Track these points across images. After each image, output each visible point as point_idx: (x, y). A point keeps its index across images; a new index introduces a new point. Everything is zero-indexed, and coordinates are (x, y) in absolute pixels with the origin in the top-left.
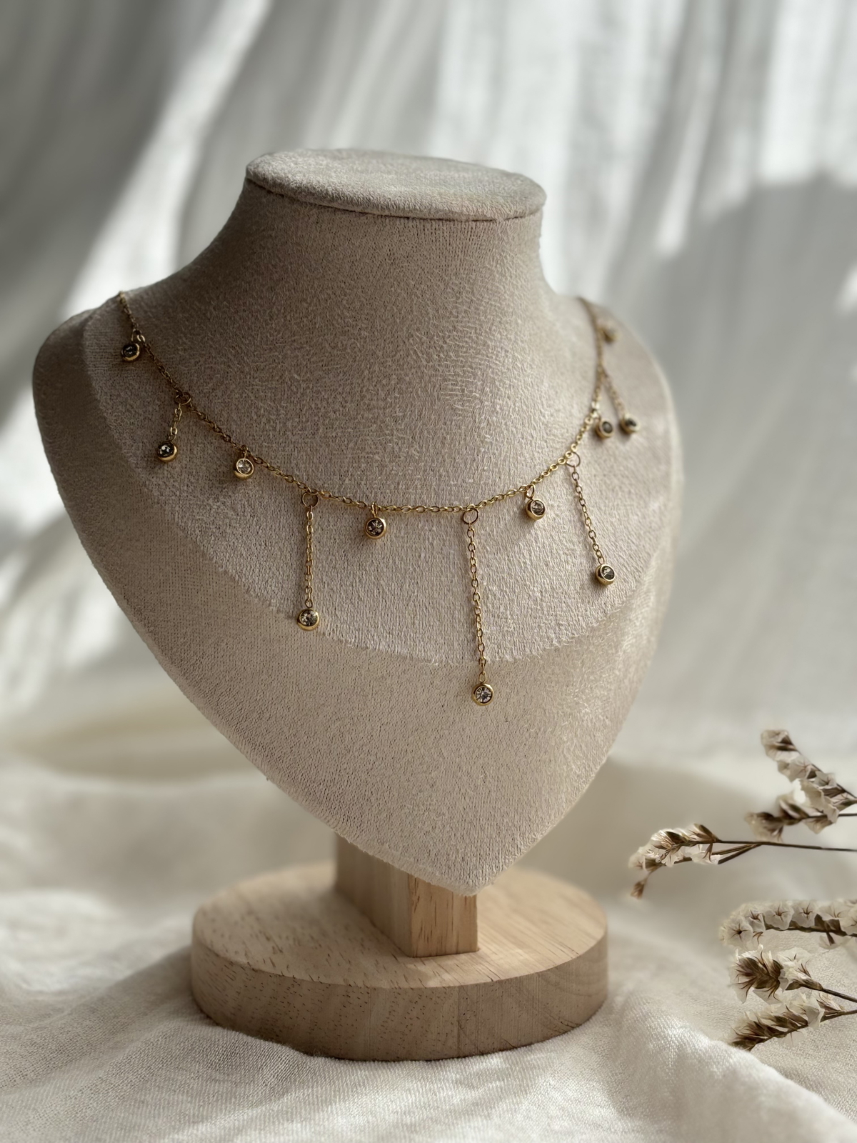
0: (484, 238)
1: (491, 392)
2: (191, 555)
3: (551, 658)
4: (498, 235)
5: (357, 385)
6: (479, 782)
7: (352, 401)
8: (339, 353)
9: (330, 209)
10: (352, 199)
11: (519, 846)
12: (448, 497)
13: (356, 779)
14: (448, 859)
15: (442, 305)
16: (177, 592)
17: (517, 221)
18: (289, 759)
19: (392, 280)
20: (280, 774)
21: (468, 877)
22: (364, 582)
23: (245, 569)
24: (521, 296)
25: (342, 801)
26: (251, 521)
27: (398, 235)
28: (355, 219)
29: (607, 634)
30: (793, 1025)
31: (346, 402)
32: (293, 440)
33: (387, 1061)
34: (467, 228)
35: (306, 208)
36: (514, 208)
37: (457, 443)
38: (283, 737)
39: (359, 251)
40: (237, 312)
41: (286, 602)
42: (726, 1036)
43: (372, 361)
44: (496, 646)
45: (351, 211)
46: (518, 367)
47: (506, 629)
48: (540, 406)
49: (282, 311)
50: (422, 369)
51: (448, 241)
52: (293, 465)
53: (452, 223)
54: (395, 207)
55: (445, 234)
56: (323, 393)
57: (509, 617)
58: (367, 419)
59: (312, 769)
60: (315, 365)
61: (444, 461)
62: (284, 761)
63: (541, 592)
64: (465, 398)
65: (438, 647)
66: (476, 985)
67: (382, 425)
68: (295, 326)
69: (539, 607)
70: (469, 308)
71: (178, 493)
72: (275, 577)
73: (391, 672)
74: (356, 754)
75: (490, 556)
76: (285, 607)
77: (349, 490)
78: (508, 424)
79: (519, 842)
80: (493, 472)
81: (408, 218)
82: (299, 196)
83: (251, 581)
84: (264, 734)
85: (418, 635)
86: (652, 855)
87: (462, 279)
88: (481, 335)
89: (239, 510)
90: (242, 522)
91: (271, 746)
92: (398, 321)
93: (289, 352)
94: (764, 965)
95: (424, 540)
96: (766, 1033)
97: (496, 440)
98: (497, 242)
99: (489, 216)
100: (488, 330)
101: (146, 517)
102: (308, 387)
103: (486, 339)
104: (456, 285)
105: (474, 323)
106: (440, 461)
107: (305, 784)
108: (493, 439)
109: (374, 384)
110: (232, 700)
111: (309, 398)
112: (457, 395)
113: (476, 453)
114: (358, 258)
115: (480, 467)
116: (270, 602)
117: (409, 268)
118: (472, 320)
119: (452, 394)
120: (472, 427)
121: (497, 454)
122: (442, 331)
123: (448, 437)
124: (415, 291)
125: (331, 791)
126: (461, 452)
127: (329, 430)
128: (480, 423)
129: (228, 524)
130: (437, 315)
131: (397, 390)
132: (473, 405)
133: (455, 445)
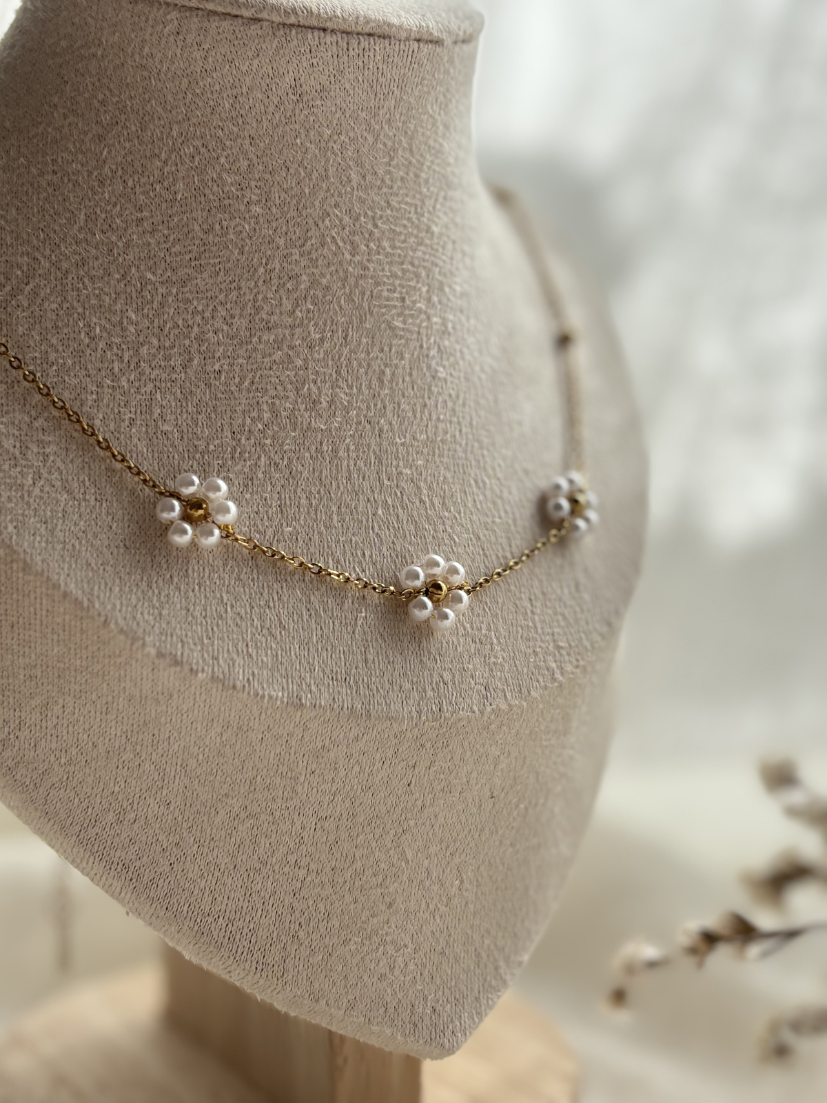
0: (427, 68)
1: (440, 302)
4: (444, 64)
5: (247, 291)
6: (453, 891)
7: (241, 315)
8: (216, 239)
9: (200, 13)
12: (394, 463)
13: (275, 905)
14: (412, 1013)
15: (370, 168)
17: (464, 46)
18: (167, 881)
19: (297, 127)
20: (154, 906)
22: (285, 600)
23: (96, 588)
26: (97, 508)
27: (309, 57)
28: (242, 29)
31: (232, 317)
32: (152, 377)
34: (407, 50)
35: (158, 9)
37: (401, 380)
38: (158, 849)
39: (247, 79)
40: (42, 174)
41: (169, 638)
43: (269, 253)
44: (483, 688)
45: (236, 16)
47: (493, 660)
49: (120, 172)
50: (345, 266)
51: (381, 68)
52: (156, 415)
53: (387, 42)
54: (305, 12)
55: (378, 57)
56: (195, 303)
57: (495, 641)
58: (267, 343)
59: (206, 895)
60: (178, 259)
61: (385, 408)
62: (160, 886)
63: (530, 600)
64: (407, 312)
65: (404, 697)
67: (290, 353)
68: (142, 197)
69: (531, 624)
70: (407, 174)
72: (146, 598)
73: (337, 740)
74: (277, 868)
75: (460, 550)
76: (168, 646)
77: (247, 455)
78: (463, 350)
79: (503, 971)
80: (451, 422)
81: (324, 30)
83: (109, 607)
84: (127, 845)
85: (373, 679)
87: (397, 129)
88: (423, 216)
89: (76, 491)
90: (82, 509)
91: (138, 864)
92: (307, 191)
93: (135, 237)
95: (367, 529)
97: (451, 375)
98: (441, 77)
99: (434, 34)
100: (431, 209)
102: (169, 294)
103: (430, 223)
104: (390, 138)
105: (414, 197)
106: (378, 407)
107: (193, 920)
108: (447, 374)
109: (274, 288)
110: (73, 793)
111: (172, 310)
112: (395, 307)
113: (426, 396)
114: (245, 90)
115: (434, 417)
116: (143, 639)
117: (324, 108)
118: (411, 193)
119: (389, 306)
120: (418, 356)
121: (454, 396)
122: (371, 209)
123: (388, 371)
124: (331, 144)
125: (235, 927)
126: (406, 394)
127: (208, 361)
128: (429, 349)
129: (60, 515)
130: (362, 183)
131: (309, 300)
132: (418, 321)
133: (397, 383)
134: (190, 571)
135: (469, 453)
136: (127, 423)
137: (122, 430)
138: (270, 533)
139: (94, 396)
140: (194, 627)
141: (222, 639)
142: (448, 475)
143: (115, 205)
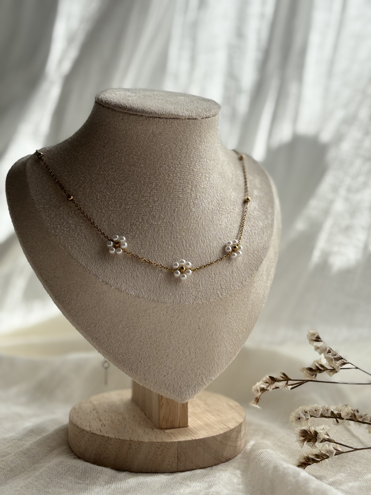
0: (192, 126)
1: (195, 190)
2: (67, 257)
3: (218, 302)
4: (198, 125)
5: (139, 187)
6: (187, 355)
8: (131, 173)
9: (128, 114)
10: (137, 109)
11: (204, 382)
12: (176, 234)
13: (135, 352)
14: (174, 387)
15: (174, 154)
16: (61, 273)
17: (207, 119)
18: (107, 343)
19: (154, 143)
20: (104, 350)
21: (182, 395)
22: (139, 269)
23: (89, 263)
24: (209, 150)
25: (129, 362)
26: (92, 243)
27: (156, 125)
28: (138, 118)
29: (243, 292)
30: (323, 457)
31: (134, 194)
33: (147, 473)
34: (185, 122)
35: (118, 113)
36: (205, 114)
37: (180, 212)
38: (105, 335)
39: (140, 131)
40: (90, 156)
41: (106, 277)
42: (294, 462)
43: (145, 177)
44: (194, 297)
45: (137, 115)
46: (207, 180)
47: (199, 290)
48: (217, 196)
49: (108, 156)
50: (166, 180)
51: (177, 127)
52: (111, 220)
53: (178, 120)
54: (154, 113)
55: (176, 124)
56: (124, 190)
57: (201, 284)
58: (143, 201)
59: (117, 348)
60: (121, 178)
61: (175, 219)
62: (105, 345)
63: (215, 274)
64: (184, 193)
65: (170, 297)
66: (185, 441)
67: (149, 203)
68: (113, 162)
69: (213, 281)
70: (186, 155)
71: (62, 231)
72: (102, 267)
73: (150, 307)
74: (135, 342)
76: (105, 279)
78: (202, 203)
79: (204, 381)
80: (195, 223)
81: (160, 118)
82: (115, 109)
83: (91, 268)
84: (97, 333)
85: (161, 292)
86: (263, 386)
87: (183, 143)
88: (191, 166)
89: (88, 238)
90: (88, 243)
91: (100, 338)
92: (156, 160)
93: (110, 173)
94: (310, 432)
95: (165, 252)
96: (311, 461)
97: (197, 210)
98: (198, 128)
99: (194, 117)
100: (194, 164)
101: (49, 241)
102: (118, 188)
103: (193, 168)
104: (181, 146)
105: (188, 161)
106: (173, 219)
107: (113, 354)
108: (196, 210)
109: (146, 186)
110: (84, 318)
111: (118, 192)
112: (180, 191)
113: (188, 216)
114: (139, 134)
115: (190, 222)
116: (99, 277)
117: (161, 138)
119: (178, 191)
120: (187, 205)
121: (197, 216)
122: (174, 165)
123: (176, 209)
124: (163, 148)
125: (124, 357)
126: (182, 215)
127: (126, 206)
128: (190, 203)
129: (83, 244)
130: (172, 158)
131: (155, 189)
132: (187, 195)
133: (179, 212)
134: (114, 261)
135: (200, 232)
136: (103, 221)
137: (102, 223)
138: (137, 251)
139: (96, 214)
140: (113, 275)
141: (120, 278)
142: (192, 238)
143: (106, 164)
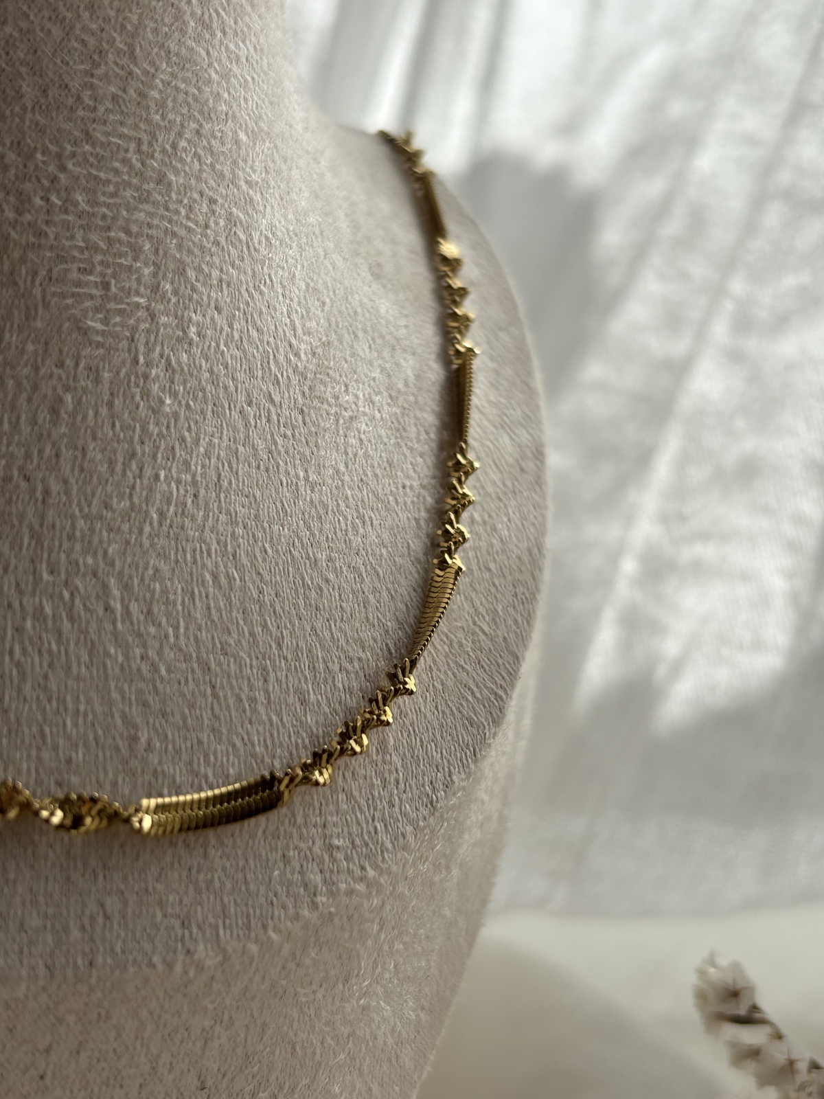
1: (176, 293)
12: (66, 545)
15: (55, 78)
37: (91, 412)
61: (57, 455)
64: (112, 305)
70: (124, 91)
78: (215, 369)
80: (179, 482)
87: (107, 20)
88: (153, 157)
97: (188, 406)
100: (168, 147)
103: (163, 169)
105: (136, 127)
106: (46, 455)
108: (180, 405)
112: (92, 297)
113: (137, 437)
115: (148, 472)
118: (130, 121)
119: (79, 294)
120: (128, 375)
121: (189, 439)
122: (56, 141)
123: (68, 398)
126: (99, 435)
128: (148, 364)
130: (42, 100)
132: (132, 322)
133: (85, 418)
135: (207, 530)
142: (163, 566)
